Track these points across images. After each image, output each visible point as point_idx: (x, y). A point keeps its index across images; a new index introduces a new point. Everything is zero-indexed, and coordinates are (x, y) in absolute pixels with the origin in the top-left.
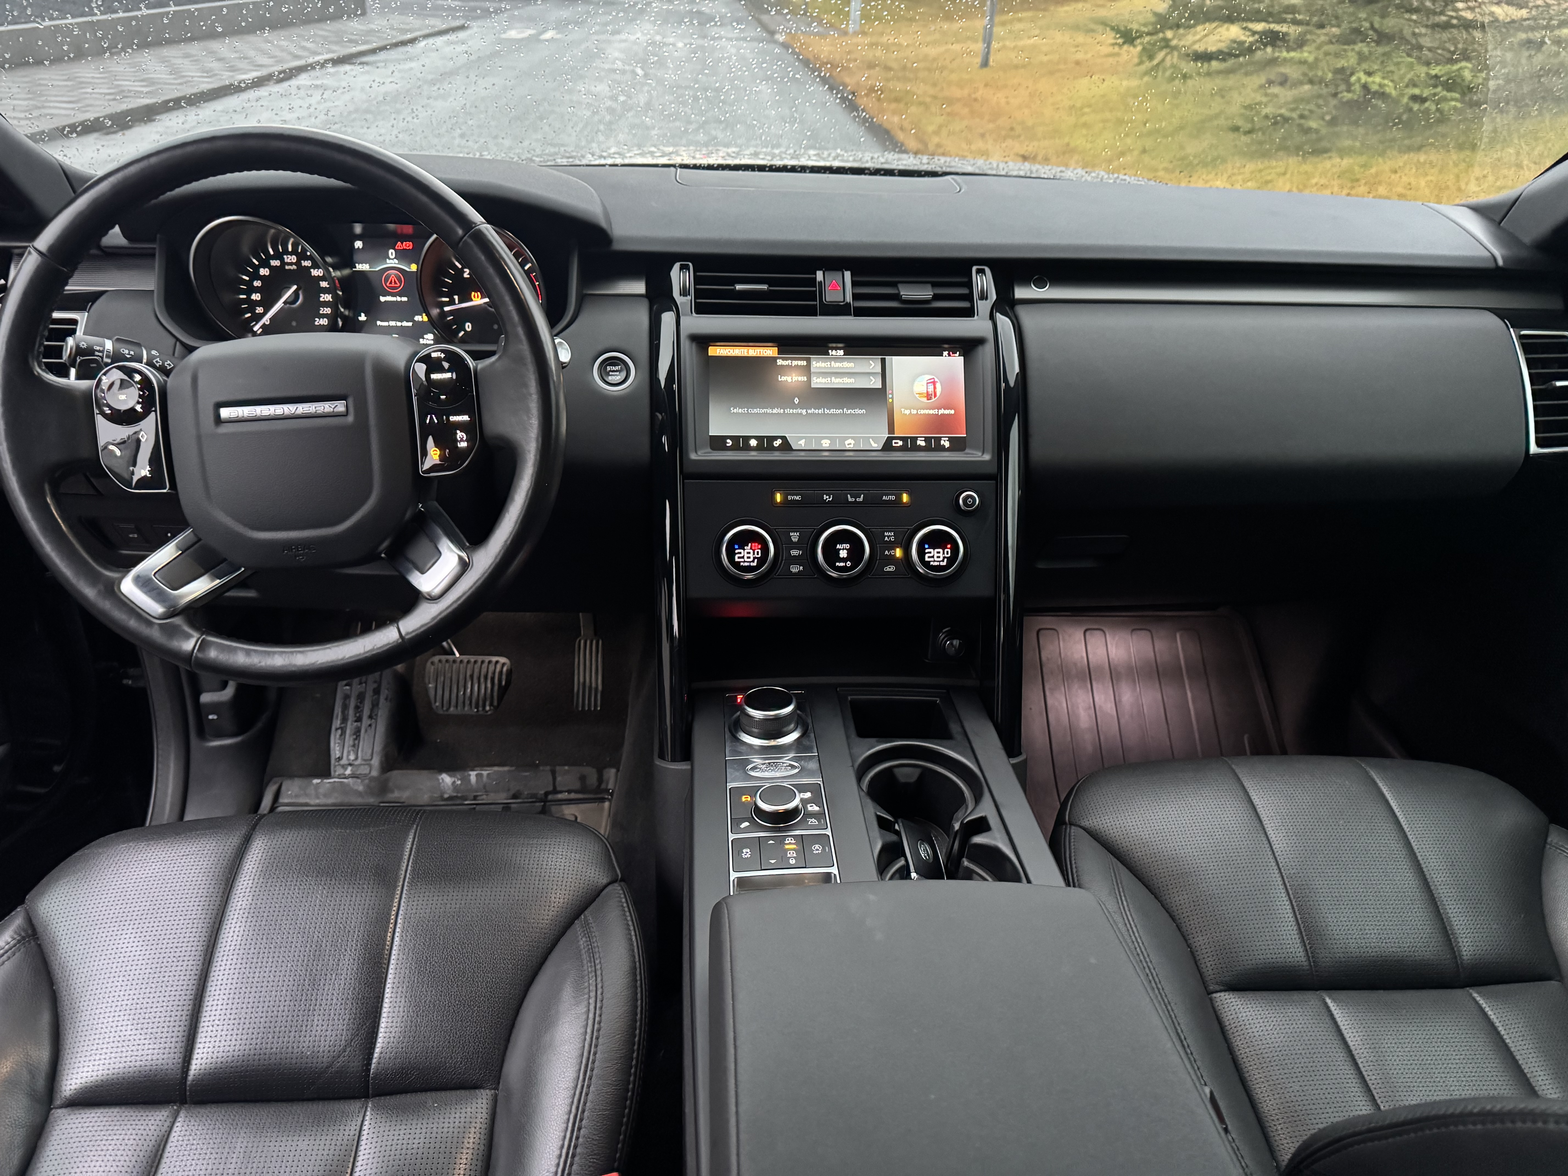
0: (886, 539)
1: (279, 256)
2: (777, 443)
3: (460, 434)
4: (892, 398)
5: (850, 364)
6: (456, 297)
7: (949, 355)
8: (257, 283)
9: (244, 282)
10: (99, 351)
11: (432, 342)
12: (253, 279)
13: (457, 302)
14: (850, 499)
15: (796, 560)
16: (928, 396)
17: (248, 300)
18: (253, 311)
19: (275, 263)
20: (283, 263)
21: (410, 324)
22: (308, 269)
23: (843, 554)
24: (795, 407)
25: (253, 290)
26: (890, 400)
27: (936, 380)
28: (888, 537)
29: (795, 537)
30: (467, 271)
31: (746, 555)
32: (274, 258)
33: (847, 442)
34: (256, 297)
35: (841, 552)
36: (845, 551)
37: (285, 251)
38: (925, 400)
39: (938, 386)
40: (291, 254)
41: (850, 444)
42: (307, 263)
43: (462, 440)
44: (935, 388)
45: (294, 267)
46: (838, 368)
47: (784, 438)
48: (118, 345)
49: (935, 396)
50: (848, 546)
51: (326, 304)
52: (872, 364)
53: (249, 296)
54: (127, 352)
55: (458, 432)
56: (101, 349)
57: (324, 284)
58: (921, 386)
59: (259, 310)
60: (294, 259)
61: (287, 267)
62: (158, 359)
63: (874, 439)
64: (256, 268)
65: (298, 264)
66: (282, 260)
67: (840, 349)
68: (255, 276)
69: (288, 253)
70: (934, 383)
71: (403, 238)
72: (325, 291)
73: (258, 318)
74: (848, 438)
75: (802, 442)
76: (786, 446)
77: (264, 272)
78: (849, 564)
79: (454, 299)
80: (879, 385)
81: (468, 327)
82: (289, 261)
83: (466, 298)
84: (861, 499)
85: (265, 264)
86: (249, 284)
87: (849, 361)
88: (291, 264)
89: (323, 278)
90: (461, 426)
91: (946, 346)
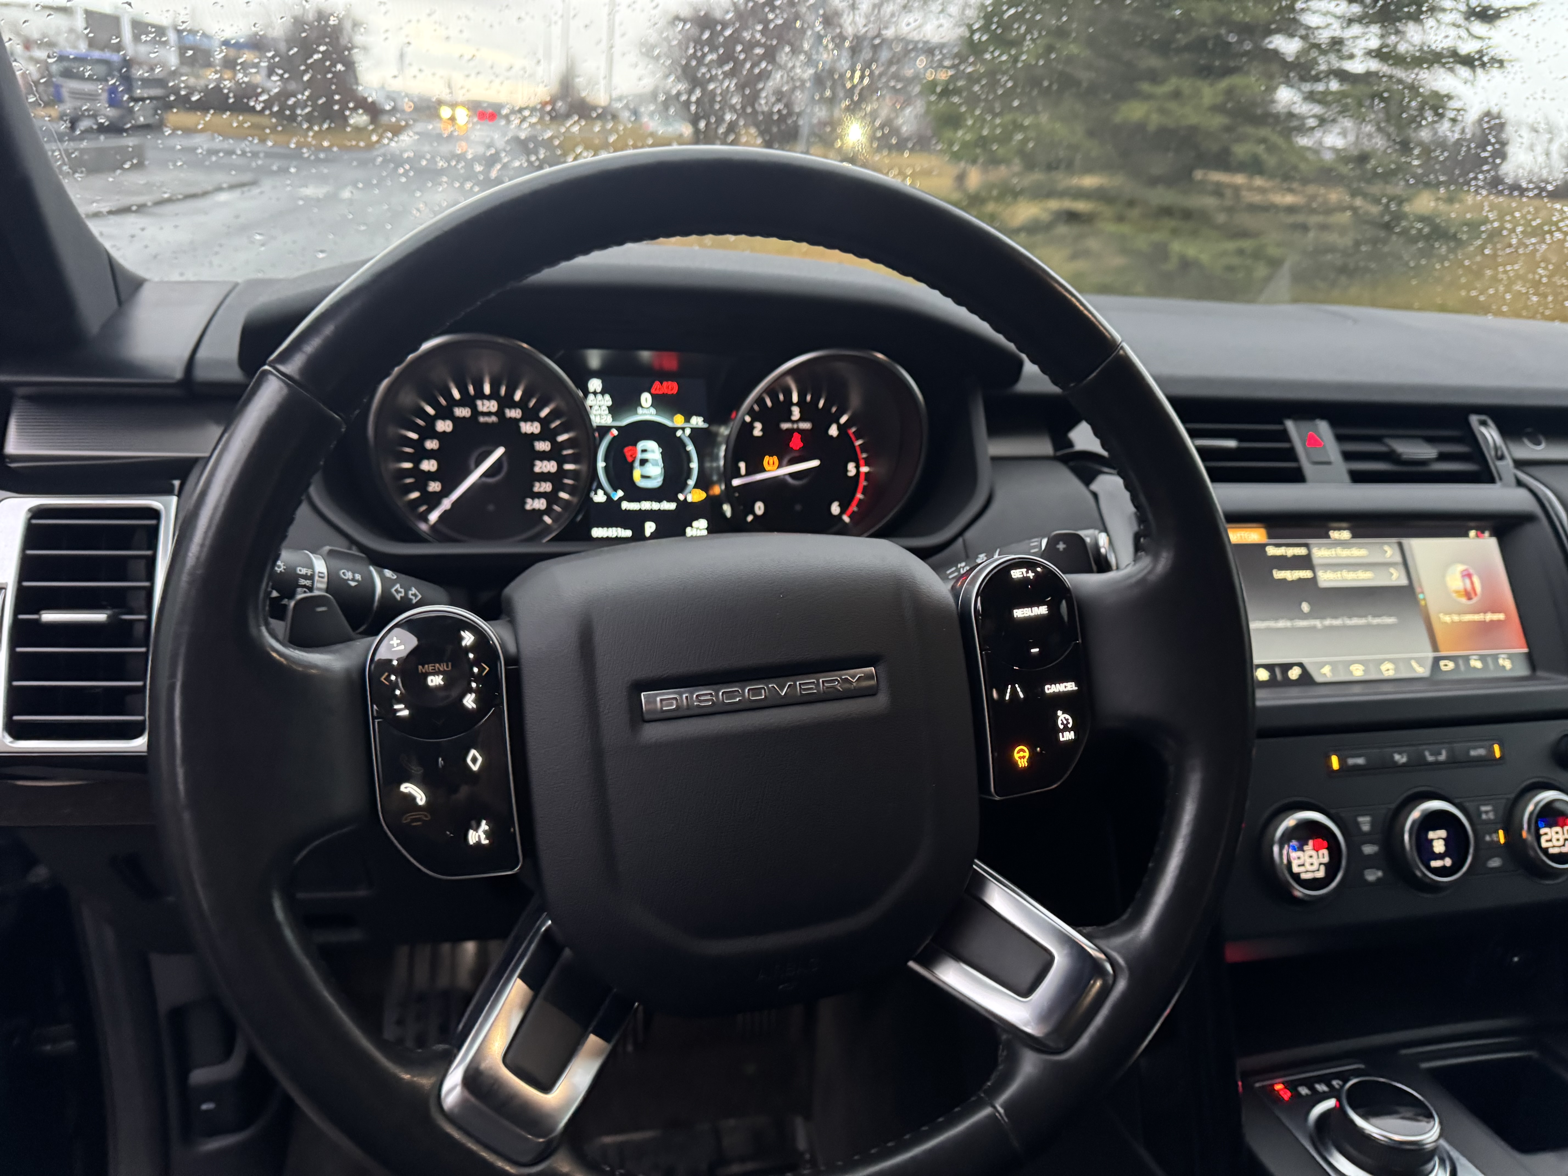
0: (1484, 817)
1: (467, 401)
2: (1294, 674)
3: (1063, 718)
4: (1424, 599)
5: (1360, 552)
6: (742, 465)
7: (1477, 536)
8: (431, 445)
9: (409, 442)
10: (305, 577)
11: (705, 533)
12: (424, 437)
13: (743, 471)
14: (1430, 759)
15: (1371, 862)
16: (1468, 595)
17: (416, 472)
18: (423, 488)
19: (462, 412)
20: (476, 413)
21: (672, 506)
22: (515, 422)
23: (1439, 847)
24: (1305, 617)
25: (423, 454)
26: (1423, 603)
27: (1471, 571)
28: (1487, 812)
29: (1365, 823)
30: (758, 426)
31: (1309, 861)
32: (461, 404)
33: (1383, 667)
34: (428, 465)
35: (1435, 843)
36: (1442, 842)
37: (480, 395)
38: (1464, 600)
39: (1476, 579)
40: (489, 398)
41: (1388, 671)
42: (514, 413)
43: (1066, 729)
44: (1472, 583)
45: (494, 419)
46: (1348, 557)
47: (1300, 665)
48: (336, 563)
49: (1476, 594)
50: (1443, 833)
51: (544, 477)
52: (1388, 550)
53: (417, 463)
54: (349, 575)
55: (1060, 713)
56: (309, 573)
57: (543, 446)
58: (1455, 582)
59: (434, 487)
60: (492, 406)
61: (482, 419)
62: (398, 586)
63: (1420, 661)
64: (431, 421)
65: (500, 413)
66: (474, 408)
67: (1344, 529)
68: (429, 432)
69: (483, 397)
70: (1469, 576)
71: (664, 376)
72: (544, 456)
73: (434, 500)
74: (1382, 661)
75: (1326, 670)
76: (1306, 679)
77: (444, 426)
78: (1448, 862)
79: (739, 469)
80: (1404, 582)
81: (759, 508)
82: (485, 409)
83: (756, 467)
84: (1443, 757)
85: (445, 413)
86: (418, 445)
87: (1360, 546)
88: (489, 414)
89: (540, 437)
90: (1062, 701)
91: (1472, 524)
